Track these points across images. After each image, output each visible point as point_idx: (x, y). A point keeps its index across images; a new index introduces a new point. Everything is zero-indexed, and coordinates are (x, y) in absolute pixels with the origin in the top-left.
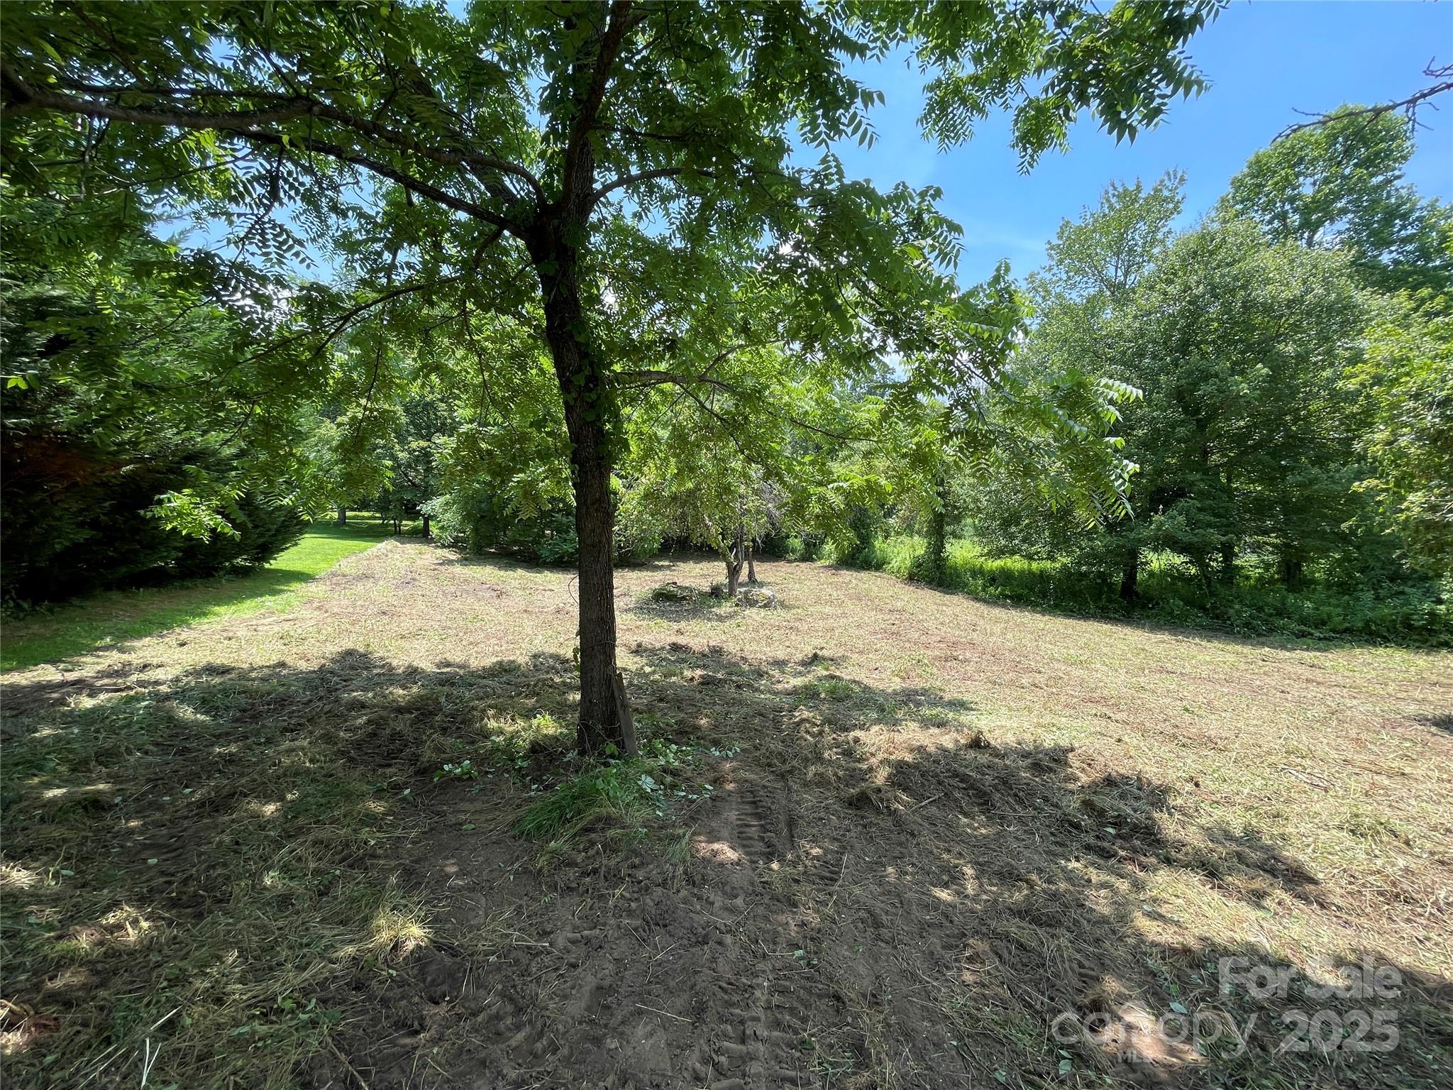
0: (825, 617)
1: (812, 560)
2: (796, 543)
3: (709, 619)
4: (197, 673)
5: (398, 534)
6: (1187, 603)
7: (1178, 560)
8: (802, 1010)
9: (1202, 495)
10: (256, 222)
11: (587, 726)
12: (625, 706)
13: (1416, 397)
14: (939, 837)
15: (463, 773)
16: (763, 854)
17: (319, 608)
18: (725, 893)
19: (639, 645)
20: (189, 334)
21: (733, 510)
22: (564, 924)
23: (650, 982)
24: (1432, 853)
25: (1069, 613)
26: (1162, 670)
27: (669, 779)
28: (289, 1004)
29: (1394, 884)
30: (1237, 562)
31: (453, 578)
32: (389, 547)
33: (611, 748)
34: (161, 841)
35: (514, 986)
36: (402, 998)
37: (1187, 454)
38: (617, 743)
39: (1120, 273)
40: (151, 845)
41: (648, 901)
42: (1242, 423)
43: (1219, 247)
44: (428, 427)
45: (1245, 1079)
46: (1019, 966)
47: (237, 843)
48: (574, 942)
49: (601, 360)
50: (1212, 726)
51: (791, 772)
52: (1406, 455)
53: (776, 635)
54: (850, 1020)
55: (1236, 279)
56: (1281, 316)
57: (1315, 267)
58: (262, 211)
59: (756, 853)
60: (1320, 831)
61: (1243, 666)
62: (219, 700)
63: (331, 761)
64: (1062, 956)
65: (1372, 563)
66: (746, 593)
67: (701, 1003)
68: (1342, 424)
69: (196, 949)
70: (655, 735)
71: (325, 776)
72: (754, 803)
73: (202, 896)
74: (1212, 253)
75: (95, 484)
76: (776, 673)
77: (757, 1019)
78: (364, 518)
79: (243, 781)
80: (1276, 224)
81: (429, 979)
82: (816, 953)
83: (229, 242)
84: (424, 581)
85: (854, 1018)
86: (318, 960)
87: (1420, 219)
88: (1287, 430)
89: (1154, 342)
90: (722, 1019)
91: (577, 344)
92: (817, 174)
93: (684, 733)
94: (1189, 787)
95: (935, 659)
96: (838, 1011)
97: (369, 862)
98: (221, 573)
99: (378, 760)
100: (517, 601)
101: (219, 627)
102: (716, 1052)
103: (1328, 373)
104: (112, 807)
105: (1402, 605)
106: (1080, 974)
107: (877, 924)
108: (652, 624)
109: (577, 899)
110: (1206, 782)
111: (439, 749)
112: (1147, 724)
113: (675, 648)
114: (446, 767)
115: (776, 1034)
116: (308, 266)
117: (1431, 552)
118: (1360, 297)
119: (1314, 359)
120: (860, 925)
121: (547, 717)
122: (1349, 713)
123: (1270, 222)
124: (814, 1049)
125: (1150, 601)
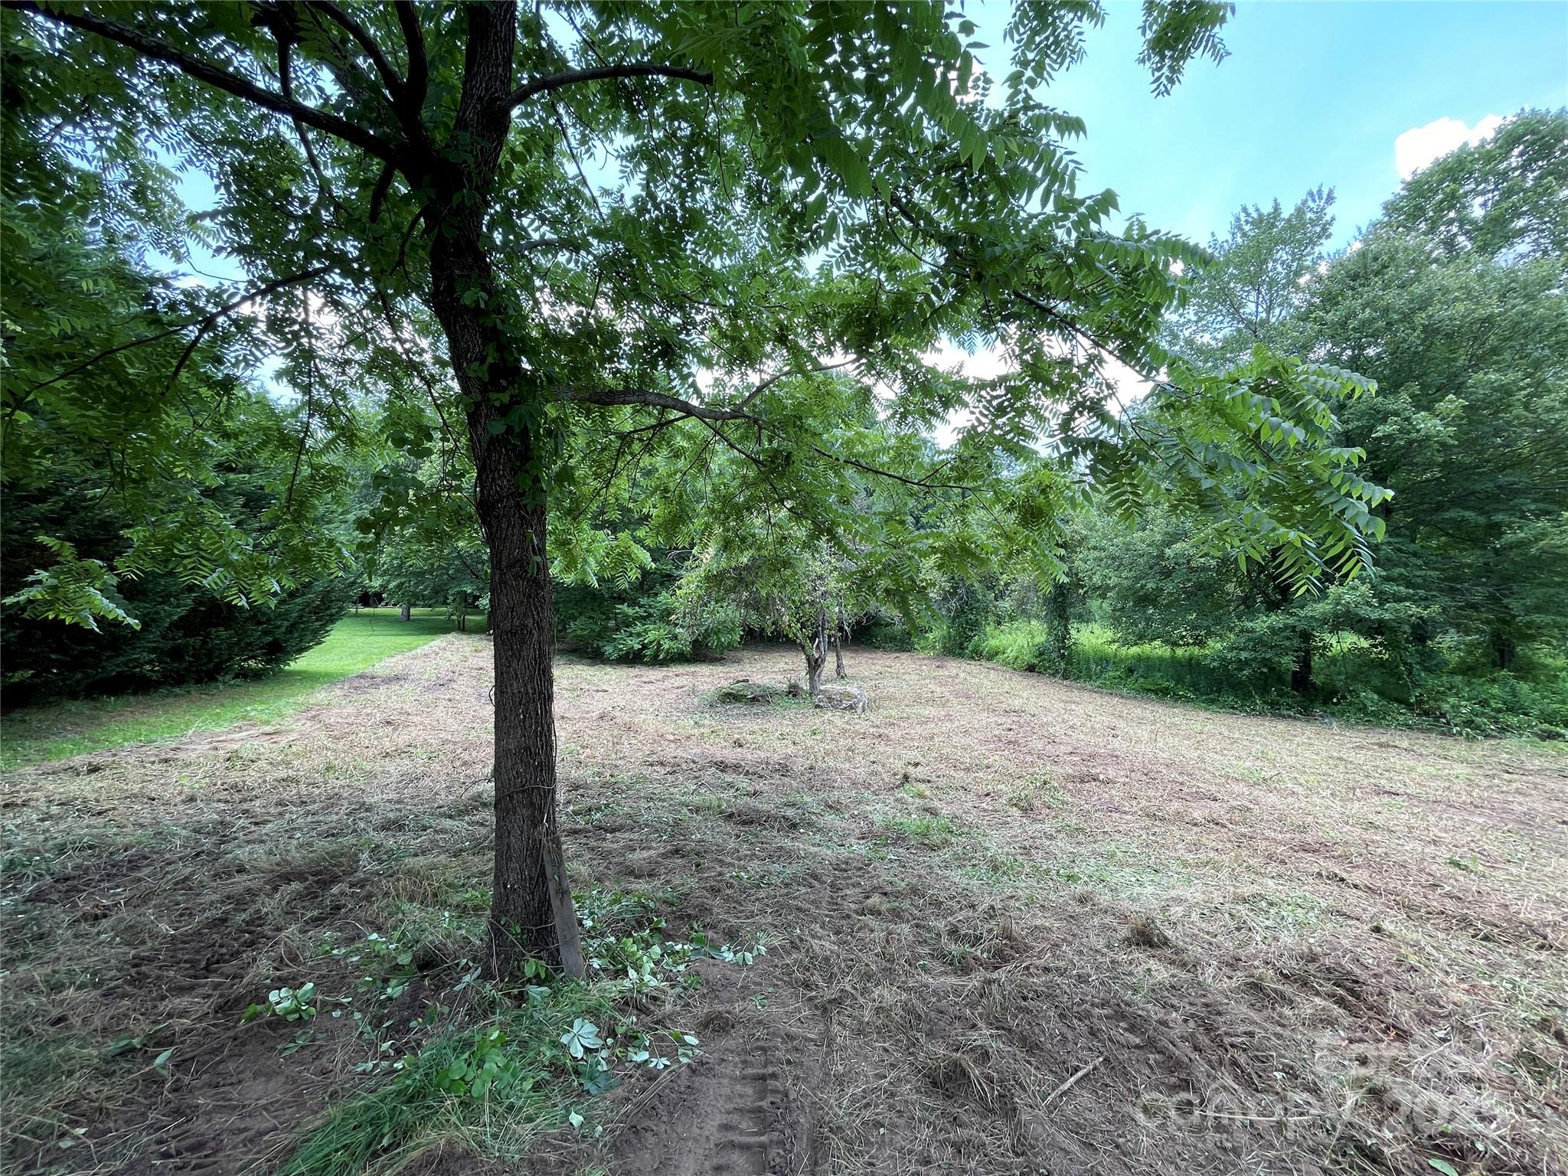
0: (924, 721)
1: (913, 650)
5: (461, 630)
6: (1384, 696)
7: (1364, 642)
12: (563, 892)
25: (1230, 710)
30: (1430, 644)
33: (534, 967)
38: (547, 956)
39: (1261, 309)
53: (860, 746)
66: (828, 692)
72: (763, 1079)
95: (1066, 779)
98: (227, 677)
108: (708, 732)
114: (273, 996)
125: (1334, 693)
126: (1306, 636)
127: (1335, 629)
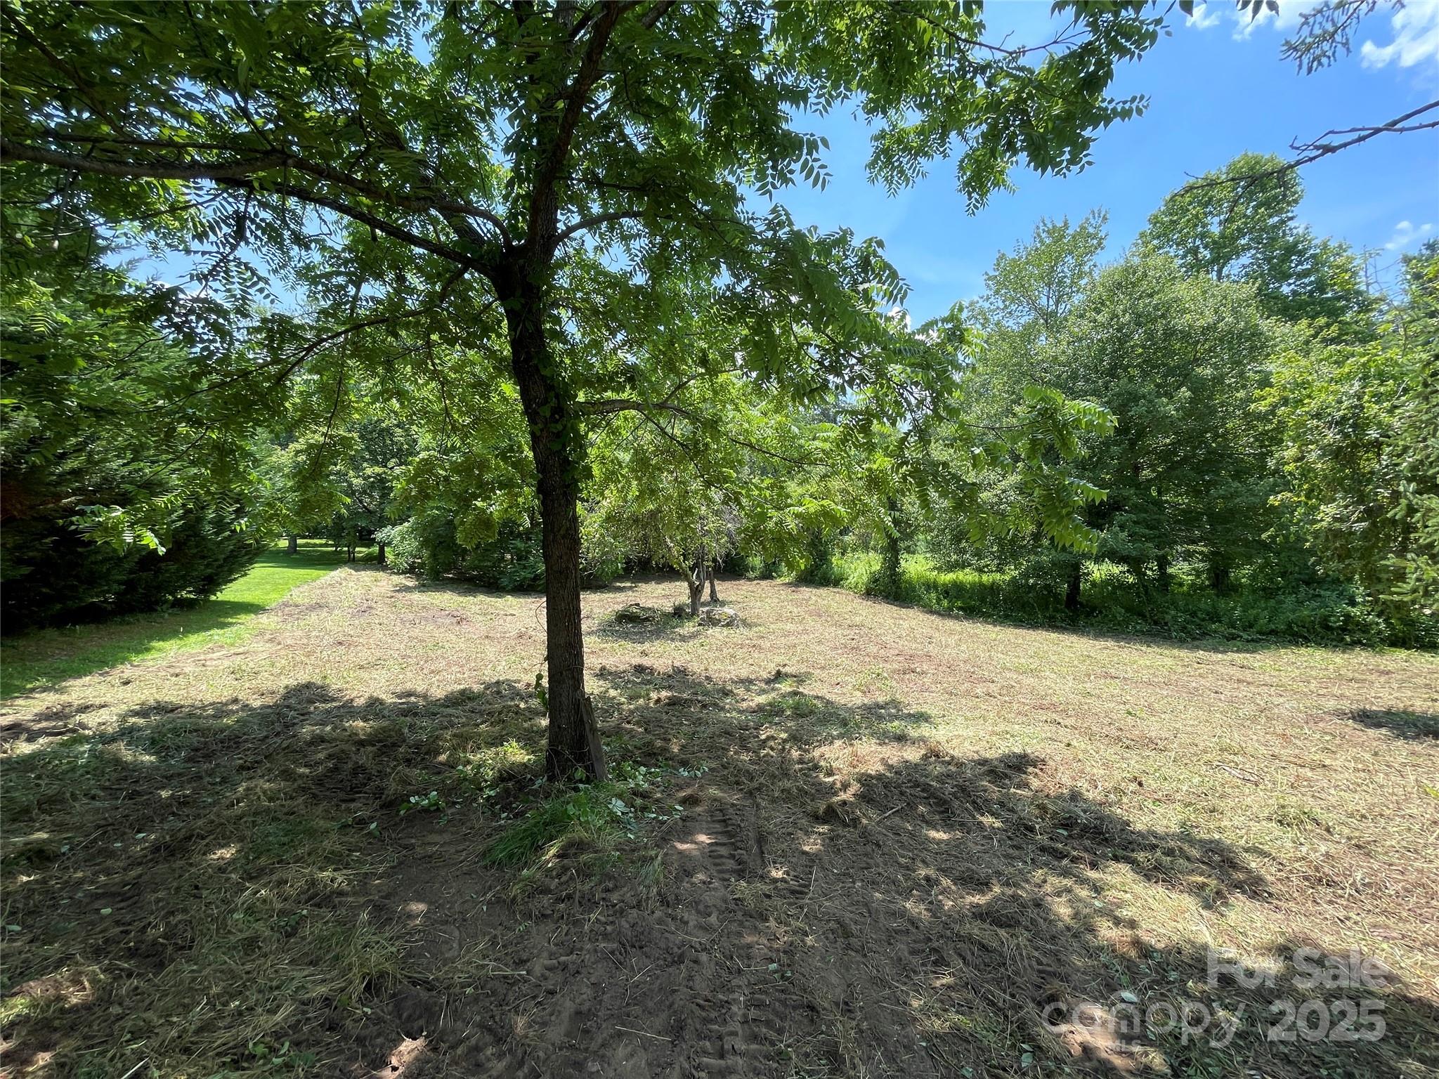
0: (786, 634)
1: (772, 578)
2: (756, 561)
3: (673, 640)
4: (143, 712)
5: (352, 562)
6: (1127, 610)
7: (1116, 569)
8: (778, 1023)
9: (1136, 508)
10: (221, 261)
11: (557, 753)
12: (594, 730)
13: (1318, 416)
14: (903, 846)
15: (430, 805)
16: (734, 871)
17: (271, 640)
18: (698, 912)
19: (603, 668)
20: (137, 364)
21: (693, 530)
22: (540, 951)
23: (628, 1004)
24: (1349, 839)
25: (1019, 623)
26: (1107, 676)
27: (639, 801)
28: (261, 1049)
29: (1317, 870)
30: (1170, 571)
31: (411, 605)
32: (343, 575)
33: (580, 773)
34: (113, 889)
35: (492, 1017)
36: (379, 1035)
37: (1120, 471)
38: (587, 769)
39: (1051, 302)
40: (103, 894)
41: (624, 923)
42: (1168, 441)
43: (1139, 280)
44: (384, 454)
45: (1190, 1059)
46: (982, 967)
47: (197, 887)
48: (550, 969)
49: (567, 391)
50: (1153, 728)
51: (758, 789)
52: (1314, 470)
53: (740, 653)
54: (824, 1027)
55: (1156, 308)
56: (1198, 342)
57: (1225, 298)
58: (228, 249)
59: (727, 871)
60: (1251, 823)
61: (1180, 670)
62: (170, 739)
63: (292, 798)
64: (1021, 954)
65: (1291, 568)
66: (708, 612)
67: (678, 1021)
68: (1257, 440)
69: (159, 1000)
70: (624, 758)
71: (286, 814)
72: (724, 821)
73: (162, 944)
74: (1134, 285)
75: (34, 519)
76: (740, 691)
77: (734, 1034)
78: (315, 545)
79: (200, 823)
80: (1189, 257)
81: (405, 1015)
82: (789, 965)
83: (192, 279)
84: (381, 609)
85: (828, 1027)
86: (290, 1002)
87: (1314, 256)
88: (1208, 446)
89: (1086, 366)
90: (700, 1037)
91: (543, 378)
92: (771, 222)
93: (650, 755)
94: (1133, 786)
95: (894, 671)
96: (812, 1020)
97: (337, 900)
98: (165, 607)
99: (342, 795)
100: (479, 626)
101: (164, 663)
102: (696, 1069)
103: (1241, 394)
104: (57, 856)
105: (1320, 607)
106: (1040, 972)
107: (847, 934)
108: (616, 646)
109: (553, 926)
110: (1150, 782)
111: (405, 782)
112: (1094, 728)
113: (640, 669)
114: (412, 800)
115: (754, 1046)
116: (272, 302)
117: (1341, 559)
118: (1265, 325)
119: (1227, 382)
120: (831, 936)
121: (514, 744)
122: (1276, 710)
123: (1184, 257)
124: (790, 1058)
125: (1094, 609)
126: (1076, 567)
127: (1098, 559)
